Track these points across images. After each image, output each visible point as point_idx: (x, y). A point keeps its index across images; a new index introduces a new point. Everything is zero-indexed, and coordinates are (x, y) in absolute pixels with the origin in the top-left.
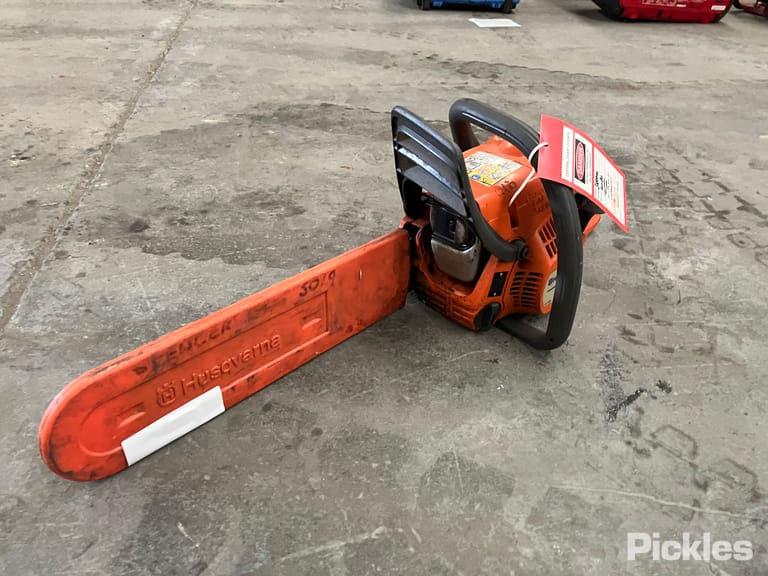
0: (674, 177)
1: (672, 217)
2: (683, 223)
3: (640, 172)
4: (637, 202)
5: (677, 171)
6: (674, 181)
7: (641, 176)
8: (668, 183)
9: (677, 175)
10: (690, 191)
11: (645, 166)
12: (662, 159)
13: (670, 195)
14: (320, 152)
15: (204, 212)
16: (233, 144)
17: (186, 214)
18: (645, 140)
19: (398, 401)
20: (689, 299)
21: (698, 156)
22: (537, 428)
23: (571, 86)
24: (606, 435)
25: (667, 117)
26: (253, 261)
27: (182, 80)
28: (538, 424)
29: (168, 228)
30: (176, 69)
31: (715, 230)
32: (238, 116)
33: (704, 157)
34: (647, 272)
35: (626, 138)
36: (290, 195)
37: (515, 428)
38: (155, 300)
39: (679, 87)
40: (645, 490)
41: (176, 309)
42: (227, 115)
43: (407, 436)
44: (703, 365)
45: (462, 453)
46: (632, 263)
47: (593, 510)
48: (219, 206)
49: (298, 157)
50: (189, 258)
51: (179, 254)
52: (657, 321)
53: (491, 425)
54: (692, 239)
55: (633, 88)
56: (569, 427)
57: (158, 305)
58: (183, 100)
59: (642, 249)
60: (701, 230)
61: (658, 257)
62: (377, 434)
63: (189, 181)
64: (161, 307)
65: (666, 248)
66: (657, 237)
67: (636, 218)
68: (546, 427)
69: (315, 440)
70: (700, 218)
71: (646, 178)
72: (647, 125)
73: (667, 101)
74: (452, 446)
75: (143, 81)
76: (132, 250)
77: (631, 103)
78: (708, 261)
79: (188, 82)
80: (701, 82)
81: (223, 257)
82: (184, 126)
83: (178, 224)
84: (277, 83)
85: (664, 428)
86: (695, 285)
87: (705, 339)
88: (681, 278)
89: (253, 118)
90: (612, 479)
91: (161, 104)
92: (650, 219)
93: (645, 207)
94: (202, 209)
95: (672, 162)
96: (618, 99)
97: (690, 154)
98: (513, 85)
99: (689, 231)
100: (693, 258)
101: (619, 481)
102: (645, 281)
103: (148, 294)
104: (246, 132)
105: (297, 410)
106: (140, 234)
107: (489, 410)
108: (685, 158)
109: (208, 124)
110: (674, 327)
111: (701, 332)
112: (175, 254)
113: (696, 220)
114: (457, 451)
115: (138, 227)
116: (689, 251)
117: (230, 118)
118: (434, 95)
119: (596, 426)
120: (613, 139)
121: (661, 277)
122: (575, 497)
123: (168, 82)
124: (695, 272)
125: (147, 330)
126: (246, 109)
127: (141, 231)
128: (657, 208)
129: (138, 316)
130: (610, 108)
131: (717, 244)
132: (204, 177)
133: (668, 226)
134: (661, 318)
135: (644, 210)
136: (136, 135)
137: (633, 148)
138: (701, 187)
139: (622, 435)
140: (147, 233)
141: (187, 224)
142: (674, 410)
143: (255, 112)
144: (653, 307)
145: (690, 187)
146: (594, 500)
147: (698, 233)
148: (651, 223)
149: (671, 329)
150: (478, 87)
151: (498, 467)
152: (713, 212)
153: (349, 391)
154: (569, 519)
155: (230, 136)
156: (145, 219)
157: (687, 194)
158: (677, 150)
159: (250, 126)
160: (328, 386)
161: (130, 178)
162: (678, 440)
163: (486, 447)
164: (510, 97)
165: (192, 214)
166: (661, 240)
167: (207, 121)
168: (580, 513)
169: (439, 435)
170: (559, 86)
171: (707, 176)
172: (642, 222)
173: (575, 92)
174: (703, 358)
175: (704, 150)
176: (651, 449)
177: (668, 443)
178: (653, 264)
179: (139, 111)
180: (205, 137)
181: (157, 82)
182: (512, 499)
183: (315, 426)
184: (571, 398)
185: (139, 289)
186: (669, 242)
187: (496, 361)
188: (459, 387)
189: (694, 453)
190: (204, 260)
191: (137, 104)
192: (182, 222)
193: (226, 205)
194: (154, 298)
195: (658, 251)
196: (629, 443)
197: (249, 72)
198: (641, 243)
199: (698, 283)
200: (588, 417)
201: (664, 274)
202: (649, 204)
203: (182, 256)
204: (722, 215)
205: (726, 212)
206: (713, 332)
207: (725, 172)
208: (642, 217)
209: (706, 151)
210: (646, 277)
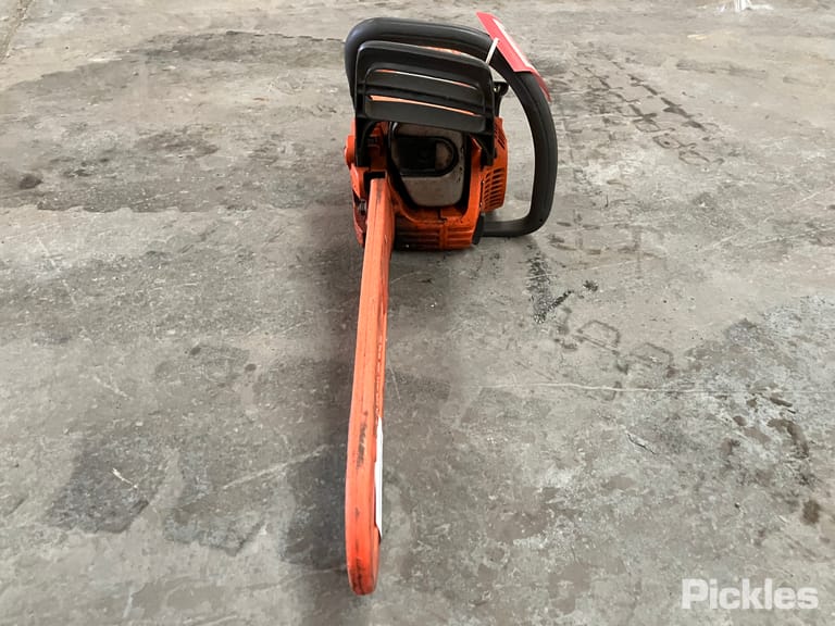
0: (604, 84)
1: (601, 124)
2: (612, 129)
3: (570, 81)
4: (567, 112)
5: (608, 77)
6: (603, 87)
7: (571, 85)
8: (598, 90)
9: (608, 81)
10: (619, 96)
11: (576, 75)
12: (592, 66)
13: (601, 102)
14: (230, 85)
15: (105, 160)
16: (128, 84)
17: (84, 164)
18: (576, 48)
20: (616, 203)
21: (628, 60)
22: (470, 338)
24: (536, 336)
25: (597, 23)
26: (165, 207)
27: (60, 15)
29: (65, 181)
31: (642, 134)
32: (132, 52)
33: (633, 61)
34: (576, 180)
35: (557, 46)
36: (200, 134)
37: (449, 340)
38: (59, 258)
40: (572, 381)
41: (84, 264)
42: (118, 52)
44: (627, 262)
45: (398, 369)
46: (562, 172)
47: (524, 403)
48: (121, 153)
49: (205, 93)
50: (93, 211)
51: (81, 207)
52: (585, 226)
54: (621, 144)
56: (500, 333)
57: (64, 263)
58: (63, 38)
59: (572, 157)
60: (629, 135)
61: (588, 165)
63: (82, 128)
64: (67, 264)
65: (595, 155)
66: (587, 145)
67: (566, 127)
68: (479, 336)
69: (250, 376)
70: (628, 123)
71: (576, 86)
72: (578, 32)
73: (598, 6)
74: (388, 363)
75: (13, 20)
76: (25, 208)
77: (561, 10)
78: (635, 164)
79: (67, 17)
81: (131, 207)
82: (68, 68)
83: (76, 176)
85: (590, 323)
86: (622, 189)
87: (630, 238)
88: (609, 183)
89: (148, 54)
90: (541, 374)
91: (38, 44)
92: (579, 128)
93: (576, 116)
94: (102, 157)
95: (602, 68)
96: (549, 7)
97: (620, 59)
99: (617, 136)
100: (621, 162)
101: (548, 375)
102: (574, 189)
103: (50, 252)
104: (142, 69)
106: (32, 190)
107: (423, 326)
108: (615, 63)
109: (97, 64)
110: (601, 230)
111: (627, 232)
112: (76, 208)
113: (625, 125)
114: (394, 368)
115: (29, 183)
116: (617, 157)
117: (123, 55)
119: (526, 329)
120: (543, 49)
121: (589, 183)
122: (507, 394)
123: (42, 18)
124: (622, 176)
125: (55, 290)
126: (142, 44)
127: (34, 187)
128: (587, 116)
129: (43, 276)
130: (540, 16)
131: (644, 147)
132: (100, 122)
133: (596, 133)
134: (589, 223)
135: (574, 119)
137: (564, 57)
138: (630, 92)
139: (551, 335)
140: (40, 188)
141: (87, 175)
142: (600, 306)
143: (150, 47)
144: (581, 213)
145: (620, 93)
146: (525, 394)
147: (626, 138)
148: (580, 132)
149: (598, 232)
151: (434, 376)
152: (641, 115)
153: (282, 326)
154: (502, 413)
155: (125, 75)
156: (36, 174)
157: (616, 99)
158: (607, 56)
159: (147, 63)
160: (259, 324)
161: (12, 130)
162: (602, 332)
163: (422, 361)
165: (91, 164)
166: (590, 148)
167: (98, 60)
168: (512, 407)
171: (636, 80)
172: (573, 131)
174: (628, 256)
175: (633, 54)
176: (578, 344)
177: (594, 336)
178: (582, 172)
179: (12, 54)
180: (96, 79)
181: (30, 20)
182: (448, 403)
183: (248, 362)
184: (501, 306)
185: (40, 249)
186: (599, 150)
187: (429, 281)
188: (394, 309)
189: (617, 342)
190: (109, 211)
191: (9, 47)
192: (80, 173)
193: (128, 152)
194: (58, 255)
195: (587, 158)
196: (557, 340)
198: (571, 153)
199: (625, 186)
200: (518, 322)
201: (592, 180)
202: (578, 113)
203: (85, 209)
204: (649, 118)
205: (654, 115)
206: (638, 230)
207: (653, 76)
208: (572, 126)
209: (635, 55)
210: (575, 185)
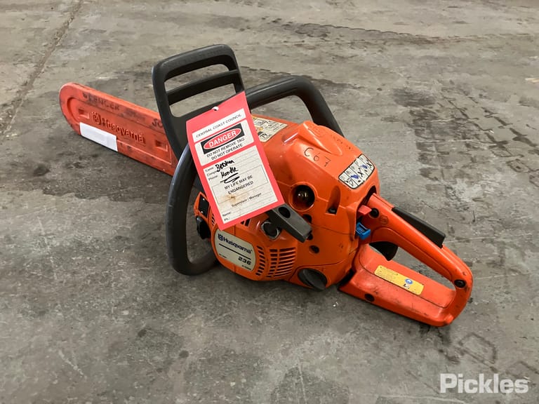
0: (464, 115)
1: (464, 148)
2: (473, 153)
3: (438, 111)
4: (437, 136)
5: (466, 109)
6: (464, 117)
7: (438, 114)
8: (459, 119)
9: (466, 112)
10: (476, 125)
11: (442, 106)
12: (454, 100)
13: (462, 129)
15: (96, 155)
17: (81, 158)
18: (440, 84)
19: (252, 322)
20: (482, 218)
21: (481, 96)
22: (367, 341)
23: (383, 42)
24: (423, 345)
25: (455, 65)
26: (134, 198)
27: (82, 44)
28: (367, 338)
29: (66, 171)
30: (77, 35)
31: (497, 158)
32: (125, 73)
33: (485, 97)
34: (448, 196)
35: (426, 83)
37: (348, 342)
38: (51, 237)
39: (464, 40)
41: (68, 244)
42: (117, 73)
43: (260, 354)
44: (496, 276)
45: (305, 368)
46: (436, 188)
48: (107, 151)
50: (81, 197)
51: (73, 194)
52: (458, 239)
53: (329, 340)
54: (481, 166)
55: (429, 42)
56: (392, 339)
57: (54, 242)
58: (82, 61)
59: (443, 175)
60: (487, 158)
61: (456, 183)
62: (235, 355)
64: (56, 243)
65: (461, 175)
66: (454, 165)
67: (437, 150)
68: (374, 340)
69: (182, 363)
70: (486, 148)
71: (443, 116)
72: (441, 72)
73: (455, 52)
74: (297, 361)
75: (50, 45)
76: (35, 192)
77: (428, 54)
78: (495, 184)
79: (87, 45)
80: (480, 36)
81: (109, 195)
83: (74, 168)
84: (157, 45)
85: (468, 336)
86: (485, 206)
87: (496, 253)
88: (474, 200)
89: (136, 74)
90: (430, 387)
91: (64, 65)
92: (447, 150)
93: (444, 140)
94: (94, 153)
95: (462, 101)
96: (419, 51)
97: (475, 95)
98: (339, 42)
99: (477, 159)
100: (482, 182)
101: (436, 388)
102: (447, 204)
103: (45, 231)
104: (131, 86)
105: (167, 335)
106: (41, 177)
107: (326, 326)
108: (471, 98)
110: (471, 243)
111: (492, 247)
112: (70, 194)
113: (483, 150)
114: (302, 367)
115: (41, 171)
116: (479, 177)
117: (119, 75)
118: (279, 51)
119: (414, 337)
120: (416, 84)
121: (459, 200)
123: (70, 46)
124: (484, 195)
125: (43, 265)
126: (133, 67)
127: (43, 175)
128: (453, 141)
129: (37, 252)
130: (412, 58)
131: (500, 170)
133: (461, 155)
134: (460, 236)
135: (443, 143)
136: (43, 91)
137: (432, 91)
138: (485, 122)
139: (436, 344)
140: (48, 176)
141: (81, 167)
142: (476, 318)
143: (138, 70)
144: (454, 226)
145: (476, 122)
147: (485, 161)
148: (448, 153)
149: (469, 245)
150: (312, 44)
152: (494, 142)
153: (211, 315)
155: (118, 90)
156: (46, 164)
157: (474, 128)
158: (464, 92)
159: (135, 81)
160: (194, 310)
161: (36, 129)
162: (480, 346)
164: (337, 52)
165: (85, 158)
166: (456, 168)
167: (100, 78)
169: (285, 352)
170: (373, 42)
171: (489, 113)
172: (441, 153)
173: (386, 47)
174: (496, 270)
175: (485, 92)
176: (460, 356)
177: (473, 350)
178: (451, 188)
179: (45, 71)
181: (62, 46)
183: (182, 349)
185: (38, 227)
186: (462, 169)
188: (302, 306)
189: (494, 358)
190: (93, 198)
191: (45, 65)
192: (77, 165)
194: (51, 234)
195: (455, 177)
196: (441, 351)
197: (135, 37)
198: (442, 171)
199: (487, 204)
201: (461, 197)
202: (446, 138)
203: (76, 196)
204: (502, 145)
205: (505, 142)
206: (502, 246)
207: (502, 109)
208: (441, 149)
209: (486, 92)
210: (448, 200)
